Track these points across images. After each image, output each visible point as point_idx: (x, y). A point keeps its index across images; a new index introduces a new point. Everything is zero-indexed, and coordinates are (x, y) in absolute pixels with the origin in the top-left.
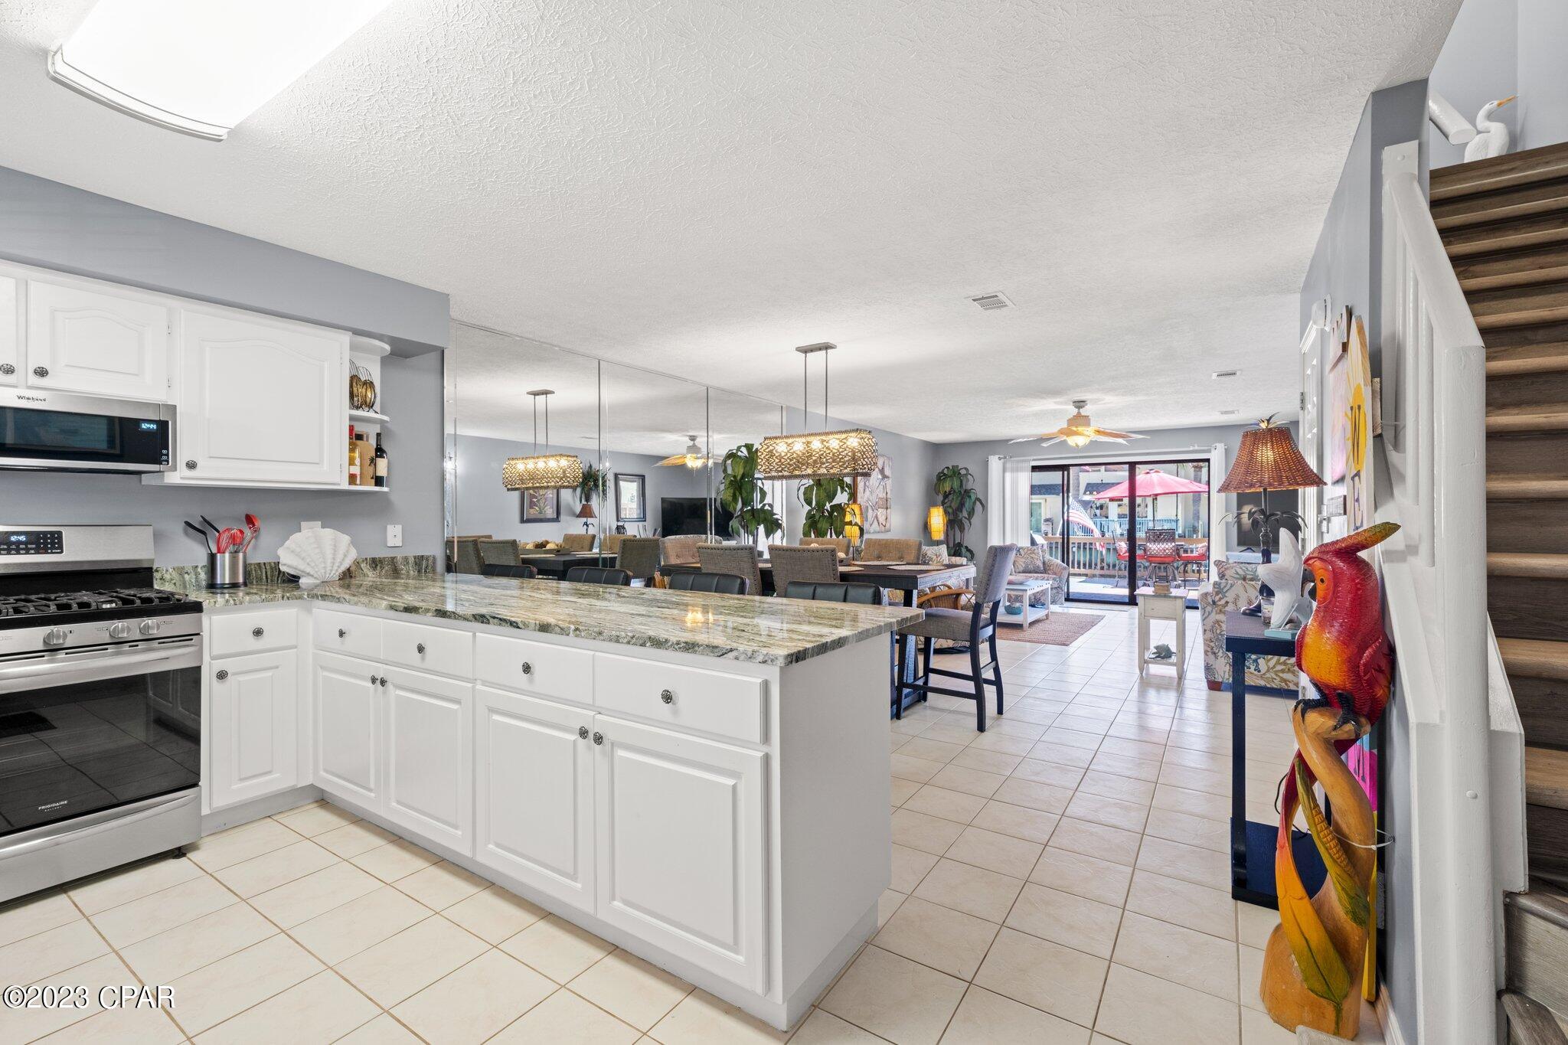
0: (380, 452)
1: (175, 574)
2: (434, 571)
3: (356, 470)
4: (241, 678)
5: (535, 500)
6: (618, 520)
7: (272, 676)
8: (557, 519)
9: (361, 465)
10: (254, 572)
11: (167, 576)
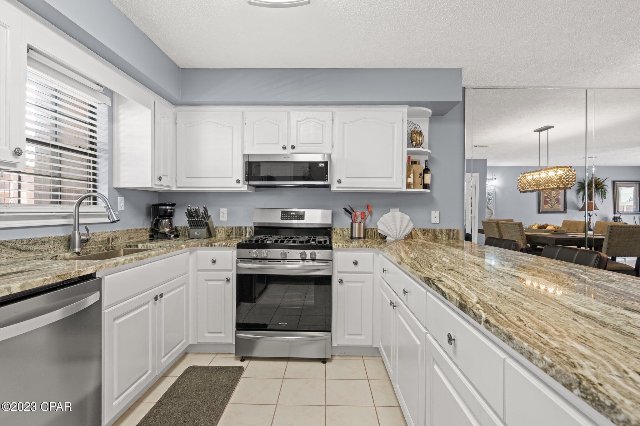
0: (426, 170)
1: (341, 231)
2: (458, 238)
3: (411, 180)
4: (349, 284)
5: (548, 200)
6: (615, 213)
7: (362, 286)
8: (564, 211)
9: (414, 178)
10: (369, 233)
11: (338, 232)
